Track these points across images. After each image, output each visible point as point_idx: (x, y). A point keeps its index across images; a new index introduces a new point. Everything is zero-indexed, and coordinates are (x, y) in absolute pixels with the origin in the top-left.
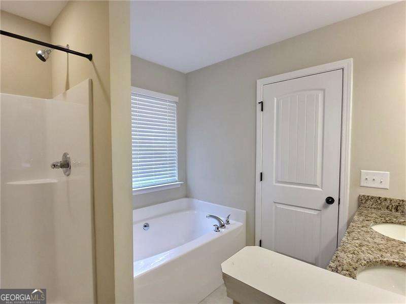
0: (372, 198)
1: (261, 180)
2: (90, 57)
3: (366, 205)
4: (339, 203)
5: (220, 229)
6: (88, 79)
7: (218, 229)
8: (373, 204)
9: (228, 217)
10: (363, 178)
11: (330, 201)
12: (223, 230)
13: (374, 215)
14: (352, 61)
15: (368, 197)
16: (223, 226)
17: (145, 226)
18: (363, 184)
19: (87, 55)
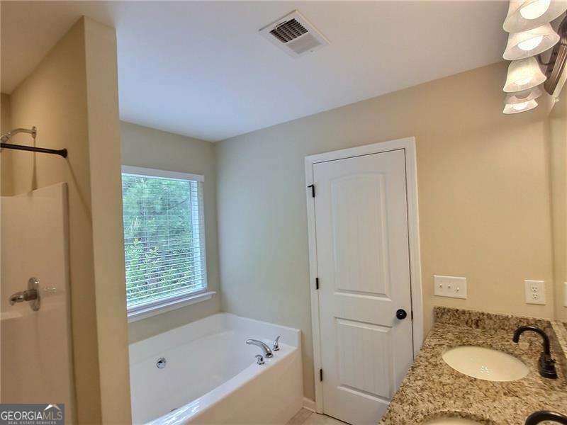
0: (449, 310)
1: (318, 288)
2: (64, 153)
3: (443, 320)
4: (412, 318)
5: (265, 360)
6: (62, 183)
7: (262, 360)
8: (450, 319)
9: (277, 340)
10: (437, 285)
11: (401, 315)
12: (270, 360)
13: (450, 336)
14: (414, 142)
15: (444, 309)
16: (269, 354)
17: (160, 362)
18: (438, 292)
19: (59, 151)
